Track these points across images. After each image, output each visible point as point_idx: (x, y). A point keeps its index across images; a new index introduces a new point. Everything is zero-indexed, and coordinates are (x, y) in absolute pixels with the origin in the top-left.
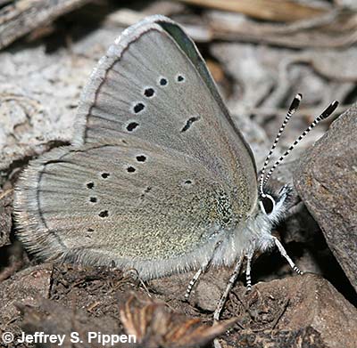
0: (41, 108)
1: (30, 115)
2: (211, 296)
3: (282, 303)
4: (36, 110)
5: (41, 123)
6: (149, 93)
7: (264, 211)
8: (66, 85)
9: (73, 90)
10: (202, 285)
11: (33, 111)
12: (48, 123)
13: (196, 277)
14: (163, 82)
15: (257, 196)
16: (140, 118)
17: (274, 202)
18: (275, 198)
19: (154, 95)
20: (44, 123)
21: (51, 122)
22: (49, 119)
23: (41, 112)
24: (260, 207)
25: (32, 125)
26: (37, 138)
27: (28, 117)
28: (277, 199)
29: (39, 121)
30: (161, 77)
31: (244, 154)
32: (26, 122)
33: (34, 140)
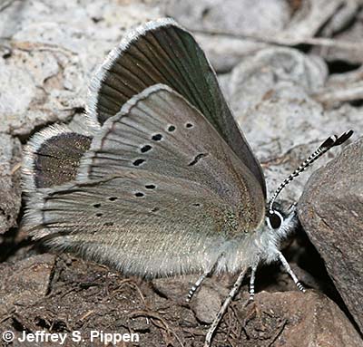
0: (75, 59)
1: (64, 66)
2: (210, 305)
3: (280, 321)
4: (70, 62)
5: (74, 76)
6: (157, 138)
7: (270, 227)
8: (109, 26)
9: (115, 32)
10: (204, 291)
11: (66, 61)
12: (80, 76)
13: (197, 284)
14: (172, 129)
15: (264, 213)
16: (147, 156)
17: (282, 218)
18: (283, 215)
19: (162, 139)
20: (77, 75)
21: (83, 77)
22: (82, 72)
23: (75, 64)
24: (266, 223)
25: (64, 77)
26: (62, 103)
27: (61, 67)
28: (285, 216)
29: (72, 74)
30: (169, 125)
31: (252, 181)
32: (58, 73)
33: (59, 105)
